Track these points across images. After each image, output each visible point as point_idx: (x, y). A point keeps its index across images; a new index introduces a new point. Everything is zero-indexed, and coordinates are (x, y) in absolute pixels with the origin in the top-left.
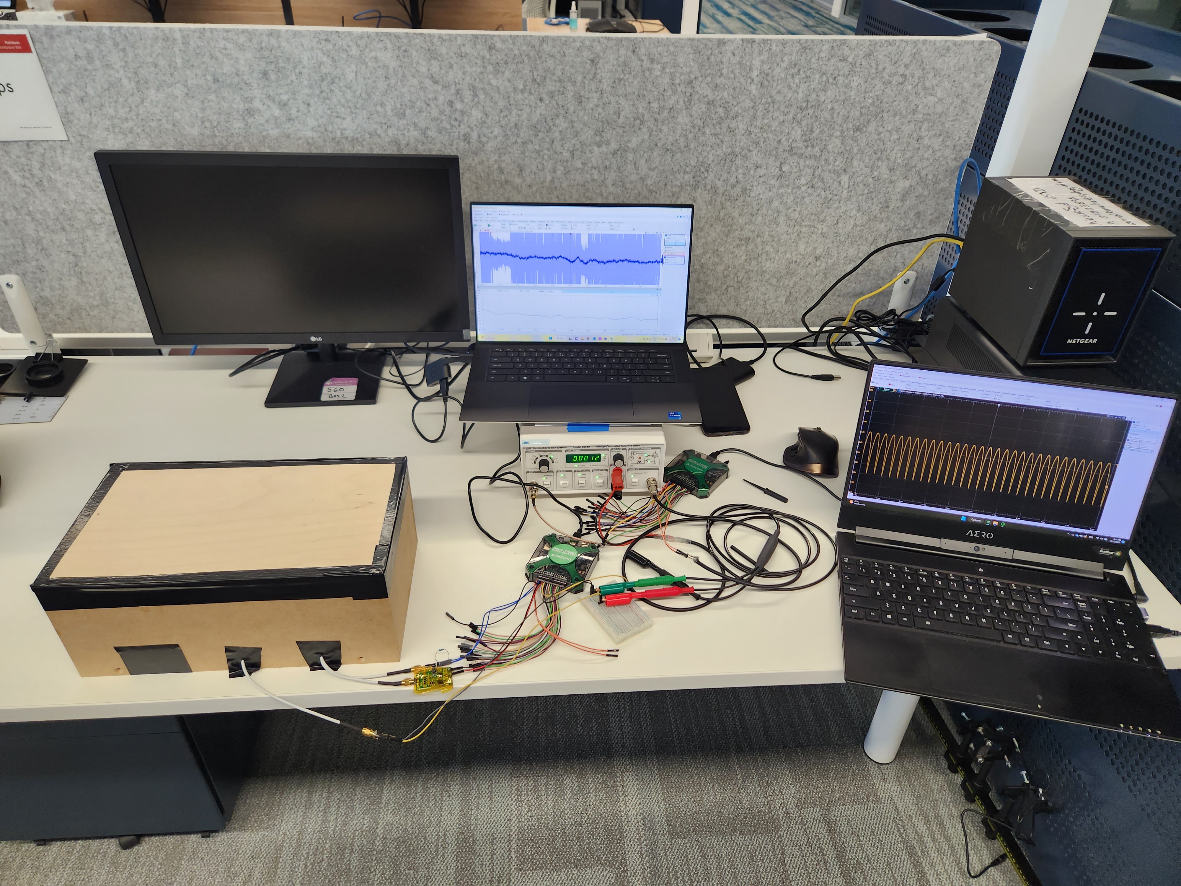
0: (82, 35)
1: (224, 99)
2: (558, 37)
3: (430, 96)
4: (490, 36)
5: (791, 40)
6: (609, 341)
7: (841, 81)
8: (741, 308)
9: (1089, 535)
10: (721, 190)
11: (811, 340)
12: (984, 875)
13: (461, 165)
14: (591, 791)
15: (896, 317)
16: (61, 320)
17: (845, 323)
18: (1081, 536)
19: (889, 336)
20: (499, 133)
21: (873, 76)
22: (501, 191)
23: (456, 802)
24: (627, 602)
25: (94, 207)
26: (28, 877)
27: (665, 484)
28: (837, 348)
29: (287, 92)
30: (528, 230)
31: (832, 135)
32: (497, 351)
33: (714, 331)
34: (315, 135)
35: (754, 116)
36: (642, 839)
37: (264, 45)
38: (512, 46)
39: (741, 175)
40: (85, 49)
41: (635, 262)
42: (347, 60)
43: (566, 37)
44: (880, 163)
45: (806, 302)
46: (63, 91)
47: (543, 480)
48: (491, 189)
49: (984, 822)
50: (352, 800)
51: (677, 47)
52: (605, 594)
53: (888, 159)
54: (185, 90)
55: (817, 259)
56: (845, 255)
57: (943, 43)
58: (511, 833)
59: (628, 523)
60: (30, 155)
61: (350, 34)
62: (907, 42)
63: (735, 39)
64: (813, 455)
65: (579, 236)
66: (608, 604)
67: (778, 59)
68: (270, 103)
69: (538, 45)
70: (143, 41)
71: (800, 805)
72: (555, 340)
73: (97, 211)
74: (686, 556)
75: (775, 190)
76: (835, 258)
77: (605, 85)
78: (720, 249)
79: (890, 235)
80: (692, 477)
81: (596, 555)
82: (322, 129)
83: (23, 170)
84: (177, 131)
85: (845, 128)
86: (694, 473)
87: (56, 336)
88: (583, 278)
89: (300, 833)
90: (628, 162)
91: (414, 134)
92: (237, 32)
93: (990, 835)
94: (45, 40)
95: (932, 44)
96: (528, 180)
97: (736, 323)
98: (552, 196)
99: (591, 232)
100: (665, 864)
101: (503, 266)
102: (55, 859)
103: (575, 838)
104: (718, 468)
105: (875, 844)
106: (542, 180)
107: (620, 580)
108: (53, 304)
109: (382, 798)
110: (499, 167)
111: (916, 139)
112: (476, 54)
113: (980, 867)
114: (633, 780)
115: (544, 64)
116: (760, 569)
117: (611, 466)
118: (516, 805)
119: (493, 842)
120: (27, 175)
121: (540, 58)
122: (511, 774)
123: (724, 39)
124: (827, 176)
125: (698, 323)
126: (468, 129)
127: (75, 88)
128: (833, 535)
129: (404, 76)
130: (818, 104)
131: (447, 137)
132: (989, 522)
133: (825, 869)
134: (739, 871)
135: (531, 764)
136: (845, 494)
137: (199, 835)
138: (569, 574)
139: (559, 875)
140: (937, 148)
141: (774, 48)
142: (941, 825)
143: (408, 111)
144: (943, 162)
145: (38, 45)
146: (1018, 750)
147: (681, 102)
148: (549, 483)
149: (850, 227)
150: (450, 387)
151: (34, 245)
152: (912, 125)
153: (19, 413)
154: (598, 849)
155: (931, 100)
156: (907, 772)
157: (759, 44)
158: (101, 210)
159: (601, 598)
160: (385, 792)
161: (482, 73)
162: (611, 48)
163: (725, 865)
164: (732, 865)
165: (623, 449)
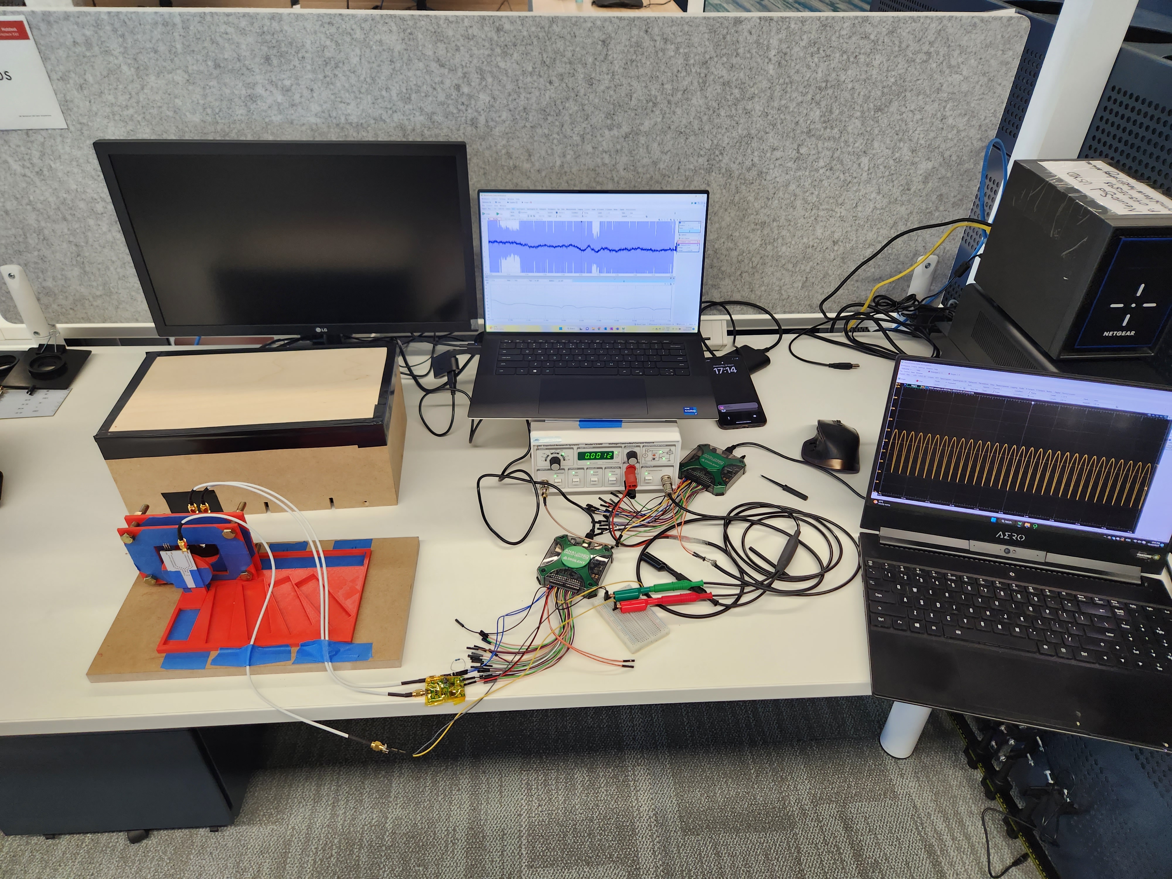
0: (79, 21)
1: (225, 85)
2: (569, 17)
3: (437, 79)
4: (498, 17)
5: (811, 17)
6: (621, 331)
7: (862, 60)
8: (755, 294)
9: (1126, 538)
10: (737, 173)
11: (828, 326)
12: (1006, 875)
13: (469, 150)
14: (602, 785)
15: (917, 303)
16: (64, 310)
17: (863, 309)
18: (1118, 539)
19: (908, 322)
20: (507, 117)
21: (897, 53)
22: (509, 177)
23: (465, 796)
24: (643, 609)
25: (95, 196)
26: (37, 871)
27: (680, 480)
28: (855, 334)
29: (290, 78)
30: (537, 218)
31: (852, 116)
32: (506, 343)
33: (728, 317)
34: (318, 120)
35: (771, 98)
36: (655, 836)
37: (265, 29)
38: (520, 28)
39: (757, 158)
40: (84, 35)
41: (648, 250)
42: (351, 44)
43: (577, 17)
44: (902, 144)
45: (822, 287)
46: (63, 79)
47: (554, 478)
48: (499, 175)
49: (1006, 821)
50: (361, 793)
51: (691, 26)
52: (621, 600)
53: (910, 140)
54: (186, 76)
55: (835, 243)
56: (864, 239)
57: (969, 20)
58: (522, 829)
59: (642, 523)
60: (29, 145)
61: (353, 16)
62: (932, 18)
63: (752, 18)
64: (833, 449)
65: (590, 224)
66: (623, 611)
67: (797, 38)
68: (272, 89)
69: (547, 25)
70: (142, 26)
71: (816, 802)
72: (565, 330)
73: (99, 200)
74: (704, 559)
75: (792, 173)
76: (853, 242)
77: (617, 67)
78: (734, 235)
79: (911, 218)
80: (707, 473)
81: (610, 557)
82: (326, 115)
83: (23, 159)
84: (178, 118)
85: (865, 109)
86: (709, 469)
87: (59, 326)
88: (594, 267)
89: (309, 827)
90: (641, 145)
91: (420, 119)
92: (238, 16)
93: (1011, 834)
94: (43, 26)
95: (958, 20)
96: (537, 165)
97: (750, 309)
98: (561, 181)
99: (602, 220)
100: (678, 862)
101: (512, 255)
102: (64, 853)
103: (586, 835)
104: (734, 464)
105: (893, 842)
106: (551, 165)
107: (636, 585)
108: (55, 295)
109: (390, 792)
110: (507, 153)
111: (940, 119)
112: (483, 36)
113: (1001, 867)
114: (644, 774)
115: (554, 45)
116: (780, 574)
117: (624, 463)
118: (526, 799)
119: (503, 837)
120: (27, 164)
121: (549, 39)
122: (521, 767)
123: (740, 17)
124: (846, 159)
125: (711, 310)
126: (476, 114)
127: (73, 75)
128: (856, 536)
129: (410, 60)
130: (839, 84)
131: (454, 122)
132: (1020, 523)
133: (843, 868)
134: (754, 870)
135: (541, 757)
136: (869, 493)
137: (208, 829)
138: (581, 578)
139: (570, 873)
140: (961, 127)
141: (793, 26)
142: (961, 823)
143: (414, 96)
144: (968, 143)
145: (36, 32)
146: (1042, 749)
147: (696, 83)
148: (560, 481)
149: (870, 210)
150: (459, 378)
151: (35, 235)
152: (936, 105)
153: (23, 407)
154: (610, 846)
155: (957, 78)
156: (925, 767)
157: (777, 22)
158: (103, 200)
159: (615, 603)
160: (393, 785)
161: (489, 55)
162: (623, 28)
163: (739, 863)
164: (746, 864)
165: (637, 446)
